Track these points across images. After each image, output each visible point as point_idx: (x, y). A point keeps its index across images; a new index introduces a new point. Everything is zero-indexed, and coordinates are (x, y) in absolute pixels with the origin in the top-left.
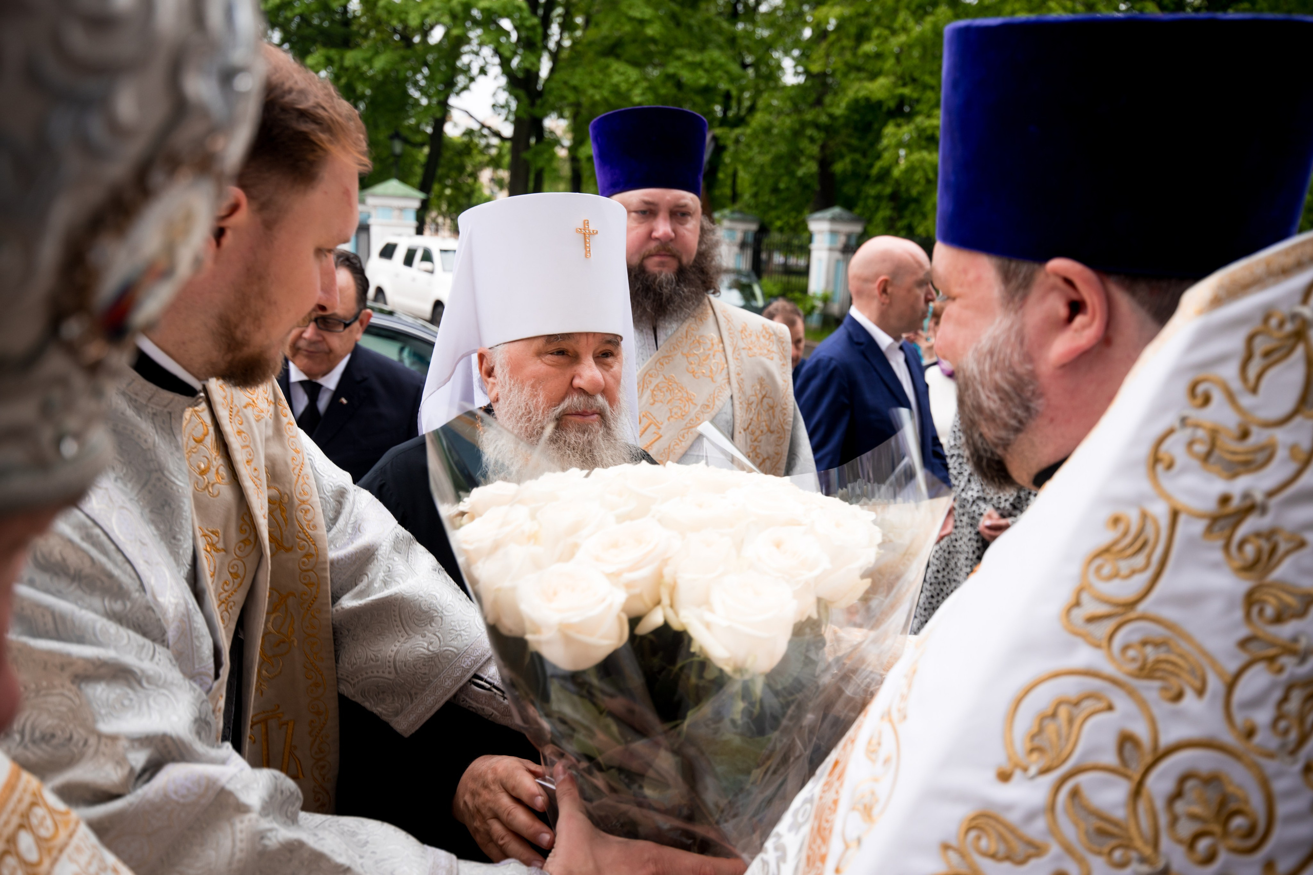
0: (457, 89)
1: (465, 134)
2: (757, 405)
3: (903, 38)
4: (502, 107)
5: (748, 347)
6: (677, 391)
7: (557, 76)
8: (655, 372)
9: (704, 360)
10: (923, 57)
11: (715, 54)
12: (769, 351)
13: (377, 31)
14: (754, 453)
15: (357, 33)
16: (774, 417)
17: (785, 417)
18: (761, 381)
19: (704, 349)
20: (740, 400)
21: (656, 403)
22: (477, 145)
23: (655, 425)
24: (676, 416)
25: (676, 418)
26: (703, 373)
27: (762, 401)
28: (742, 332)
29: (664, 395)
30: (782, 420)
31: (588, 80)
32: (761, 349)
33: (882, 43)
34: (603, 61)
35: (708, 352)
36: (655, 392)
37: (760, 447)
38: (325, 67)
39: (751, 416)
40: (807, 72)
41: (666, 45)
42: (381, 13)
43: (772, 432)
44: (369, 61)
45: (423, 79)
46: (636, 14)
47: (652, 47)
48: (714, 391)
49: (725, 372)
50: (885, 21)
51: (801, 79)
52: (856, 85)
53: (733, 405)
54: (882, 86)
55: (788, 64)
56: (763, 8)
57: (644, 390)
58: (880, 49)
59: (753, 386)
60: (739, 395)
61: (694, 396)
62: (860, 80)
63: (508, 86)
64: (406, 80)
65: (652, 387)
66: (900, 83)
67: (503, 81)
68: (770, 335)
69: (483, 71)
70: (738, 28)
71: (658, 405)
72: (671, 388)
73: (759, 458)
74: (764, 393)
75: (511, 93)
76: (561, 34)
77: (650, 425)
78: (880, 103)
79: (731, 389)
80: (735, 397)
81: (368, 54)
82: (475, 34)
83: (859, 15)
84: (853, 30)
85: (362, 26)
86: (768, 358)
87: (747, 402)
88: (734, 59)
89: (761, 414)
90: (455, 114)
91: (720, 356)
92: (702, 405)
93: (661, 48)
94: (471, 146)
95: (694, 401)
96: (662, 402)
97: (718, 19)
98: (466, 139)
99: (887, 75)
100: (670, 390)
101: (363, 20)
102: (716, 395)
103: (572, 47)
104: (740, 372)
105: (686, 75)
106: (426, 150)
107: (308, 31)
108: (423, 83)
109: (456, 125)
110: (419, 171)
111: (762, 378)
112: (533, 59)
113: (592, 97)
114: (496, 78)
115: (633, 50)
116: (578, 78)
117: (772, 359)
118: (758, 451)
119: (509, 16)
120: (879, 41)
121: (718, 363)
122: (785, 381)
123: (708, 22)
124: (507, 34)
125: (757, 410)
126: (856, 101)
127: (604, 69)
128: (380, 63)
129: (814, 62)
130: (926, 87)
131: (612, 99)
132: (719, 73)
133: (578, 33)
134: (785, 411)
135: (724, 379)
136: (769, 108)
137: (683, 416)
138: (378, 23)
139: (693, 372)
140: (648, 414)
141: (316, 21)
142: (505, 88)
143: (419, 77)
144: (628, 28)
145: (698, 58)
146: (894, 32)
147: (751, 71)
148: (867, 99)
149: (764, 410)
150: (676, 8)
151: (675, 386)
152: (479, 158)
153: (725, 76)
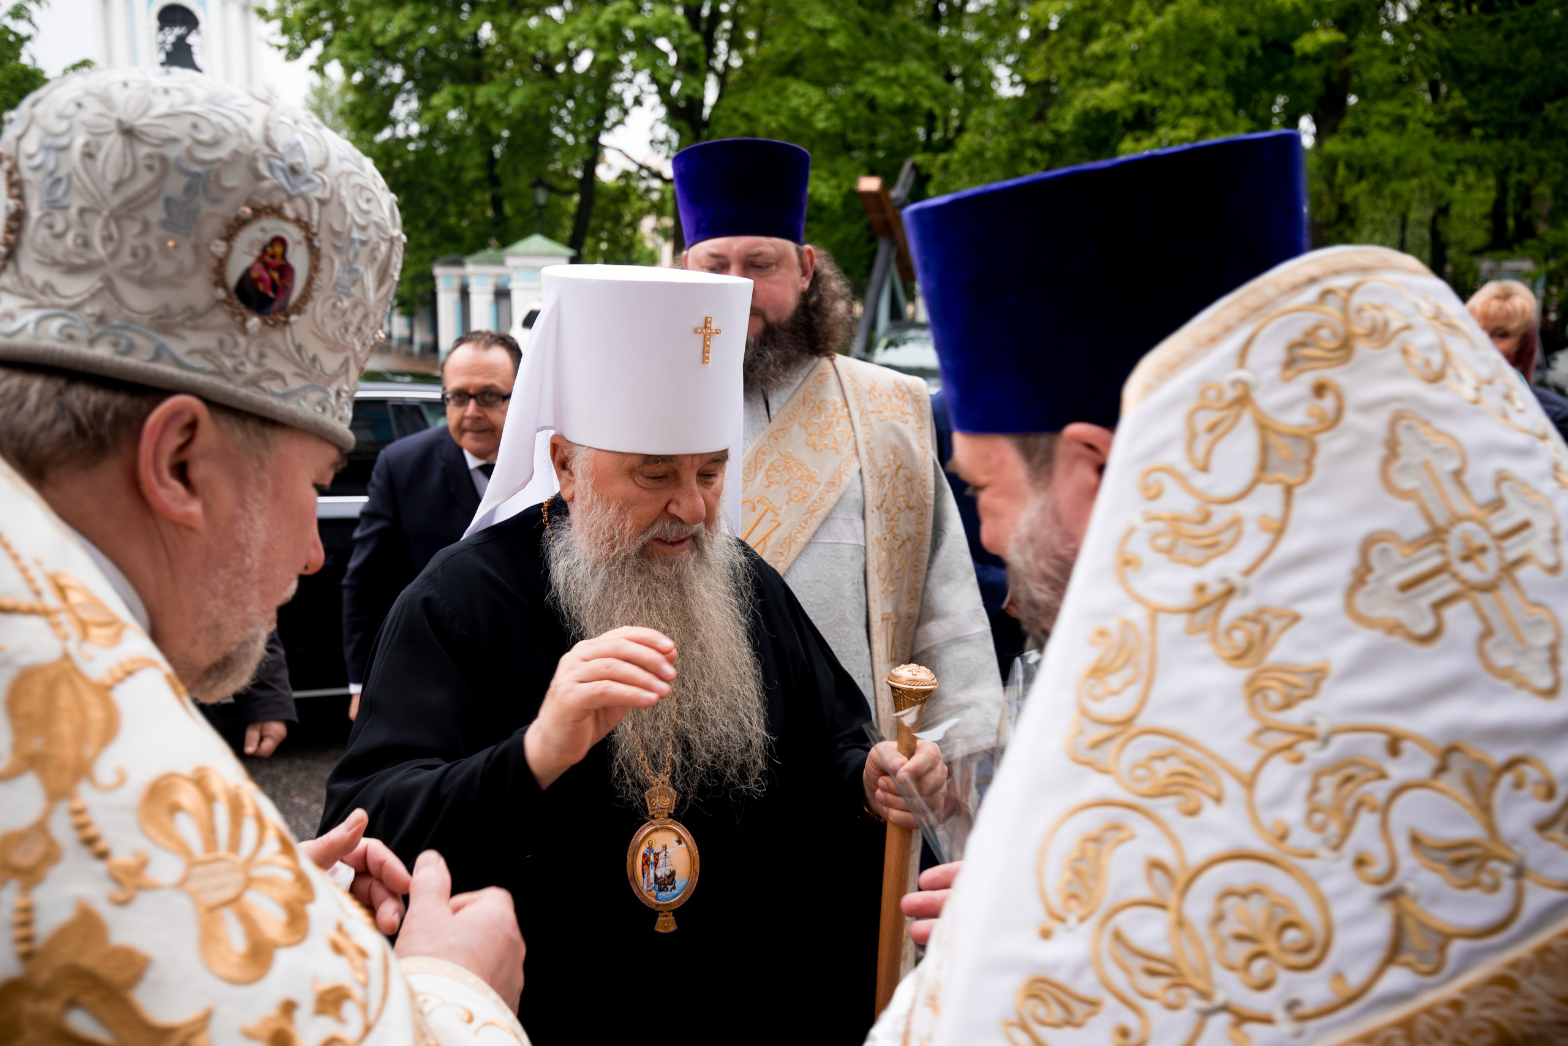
0: (607, 124)
1: (620, 177)
2: (891, 478)
3: (1139, 33)
4: (662, 143)
5: (878, 410)
6: (795, 469)
7: (725, 103)
8: (769, 448)
9: (826, 430)
10: (1164, 56)
11: (912, 66)
12: (902, 413)
13: (515, 61)
14: (891, 535)
15: (492, 65)
16: (913, 490)
17: (925, 490)
18: (895, 451)
19: (826, 416)
20: (871, 474)
21: (772, 485)
22: (635, 190)
23: (773, 511)
24: (796, 499)
25: (796, 501)
26: (826, 444)
27: (897, 473)
28: (870, 392)
29: (781, 475)
30: (922, 493)
31: (761, 105)
32: (893, 411)
33: (1114, 41)
34: (779, 81)
35: (831, 419)
36: (770, 473)
37: (898, 526)
38: (455, 107)
39: (884, 492)
40: (1024, 81)
41: (854, 58)
42: (516, 40)
43: (911, 509)
44: (504, 97)
45: (568, 114)
46: (816, 23)
47: (839, 62)
48: (840, 464)
49: (851, 442)
50: (1119, 15)
51: (1020, 91)
52: (1084, 94)
53: (862, 480)
54: (1116, 93)
55: (1002, 72)
56: (971, 8)
57: (757, 471)
58: (1111, 49)
59: (885, 456)
60: (869, 467)
61: (816, 473)
62: (1089, 87)
63: (668, 118)
64: (549, 116)
65: (766, 466)
66: (1138, 88)
67: (662, 111)
68: (904, 394)
69: (638, 102)
70: (941, 34)
71: (774, 487)
72: (788, 466)
73: (897, 540)
74: (899, 463)
75: (671, 126)
76: (729, 52)
77: (766, 511)
78: (1113, 114)
79: (860, 461)
80: (864, 471)
81: (503, 89)
82: (626, 59)
83: (1085, 9)
84: (1077, 27)
85: (499, 55)
86: (902, 421)
87: (878, 475)
88: (936, 71)
89: (897, 488)
90: (609, 155)
91: (844, 424)
92: (827, 483)
93: (850, 63)
94: (628, 190)
95: (817, 480)
96: (778, 483)
97: (914, 24)
98: (622, 183)
99: (1121, 79)
100: (788, 469)
101: (499, 49)
102: (842, 469)
103: (742, 68)
104: (870, 441)
105: (880, 93)
106: (576, 198)
107: (433, 66)
108: (567, 119)
109: (610, 167)
110: (568, 224)
111: (895, 446)
112: (695, 84)
113: (767, 125)
114: (653, 109)
115: (816, 67)
116: (749, 102)
117: (907, 422)
118: (896, 531)
119: (666, 34)
120: (1109, 39)
121: (843, 431)
122: (923, 447)
123: (904, 28)
124: (665, 56)
125: (891, 484)
126: (1086, 113)
127: (781, 91)
128: (517, 99)
129: (1032, 68)
130: (1170, 92)
131: (791, 126)
132: (918, 89)
133: (751, 51)
134: (925, 483)
135: (850, 450)
136: (981, 126)
137: (805, 498)
138: (514, 52)
139: (814, 445)
140: (763, 499)
141: (443, 54)
142: (664, 120)
143: (563, 112)
144: (806, 41)
145: (892, 72)
146: (1128, 27)
147: (959, 84)
148: (1098, 110)
149: (900, 484)
150: (864, 13)
151: (793, 463)
152: (637, 205)
153: (926, 92)
